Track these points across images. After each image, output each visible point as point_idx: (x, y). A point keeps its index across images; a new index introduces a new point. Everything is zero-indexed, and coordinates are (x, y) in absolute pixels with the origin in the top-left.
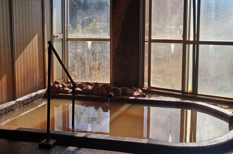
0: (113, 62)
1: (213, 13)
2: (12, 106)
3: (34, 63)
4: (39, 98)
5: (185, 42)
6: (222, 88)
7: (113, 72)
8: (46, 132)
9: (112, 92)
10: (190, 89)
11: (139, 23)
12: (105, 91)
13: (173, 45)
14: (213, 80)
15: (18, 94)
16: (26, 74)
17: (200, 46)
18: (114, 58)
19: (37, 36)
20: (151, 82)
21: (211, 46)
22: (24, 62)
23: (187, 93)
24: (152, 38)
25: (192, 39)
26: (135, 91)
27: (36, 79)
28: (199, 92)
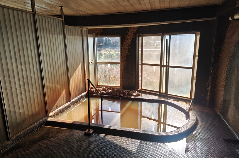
0: (122, 75)
1: (177, 51)
2: (69, 105)
3: (80, 79)
4: (83, 97)
5: (161, 66)
6: (181, 91)
7: (122, 80)
8: (88, 125)
9: (122, 94)
10: (164, 91)
11: (136, 55)
12: (118, 93)
13: (154, 67)
14: (177, 87)
15: (72, 98)
16: (75, 86)
17: (170, 68)
18: (122, 73)
19: (80, 64)
20: (143, 86)
21: (176, 68)
22: (74, 80)
23: (162, 93)
24: (143, 63)
25: (165, 64)
26: (134, 92)
27: (81, 87)
28: (169, 93)
